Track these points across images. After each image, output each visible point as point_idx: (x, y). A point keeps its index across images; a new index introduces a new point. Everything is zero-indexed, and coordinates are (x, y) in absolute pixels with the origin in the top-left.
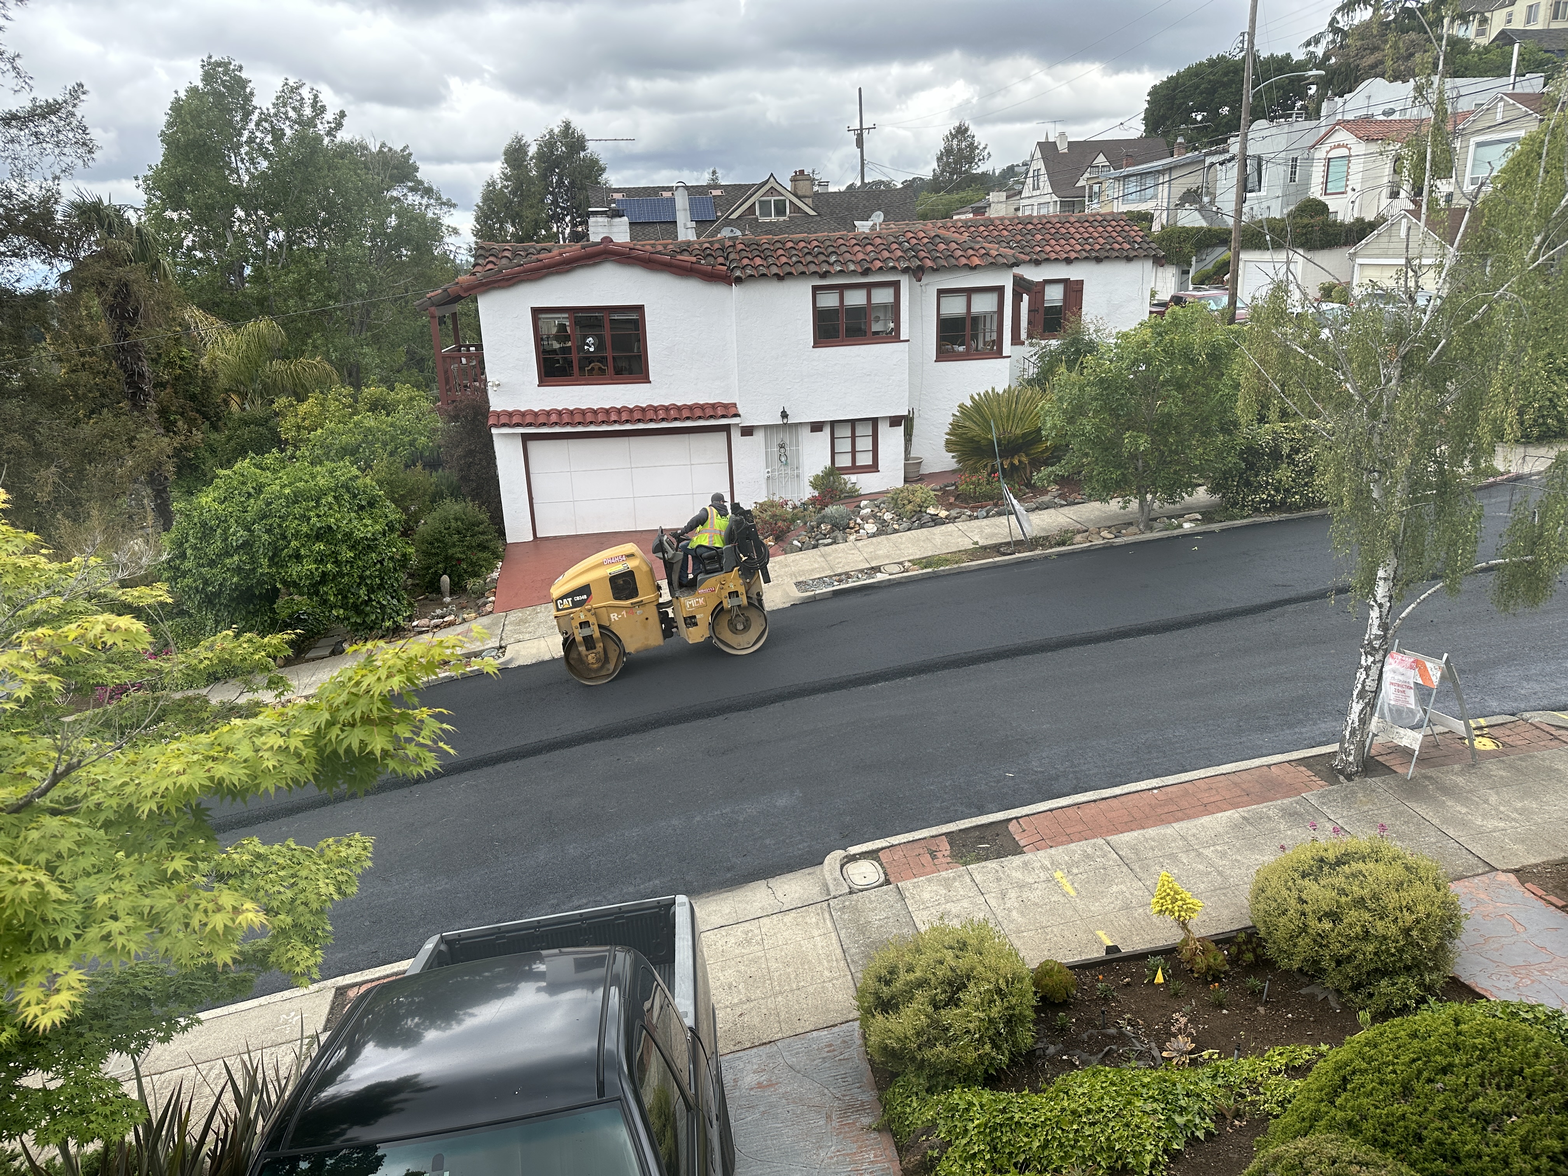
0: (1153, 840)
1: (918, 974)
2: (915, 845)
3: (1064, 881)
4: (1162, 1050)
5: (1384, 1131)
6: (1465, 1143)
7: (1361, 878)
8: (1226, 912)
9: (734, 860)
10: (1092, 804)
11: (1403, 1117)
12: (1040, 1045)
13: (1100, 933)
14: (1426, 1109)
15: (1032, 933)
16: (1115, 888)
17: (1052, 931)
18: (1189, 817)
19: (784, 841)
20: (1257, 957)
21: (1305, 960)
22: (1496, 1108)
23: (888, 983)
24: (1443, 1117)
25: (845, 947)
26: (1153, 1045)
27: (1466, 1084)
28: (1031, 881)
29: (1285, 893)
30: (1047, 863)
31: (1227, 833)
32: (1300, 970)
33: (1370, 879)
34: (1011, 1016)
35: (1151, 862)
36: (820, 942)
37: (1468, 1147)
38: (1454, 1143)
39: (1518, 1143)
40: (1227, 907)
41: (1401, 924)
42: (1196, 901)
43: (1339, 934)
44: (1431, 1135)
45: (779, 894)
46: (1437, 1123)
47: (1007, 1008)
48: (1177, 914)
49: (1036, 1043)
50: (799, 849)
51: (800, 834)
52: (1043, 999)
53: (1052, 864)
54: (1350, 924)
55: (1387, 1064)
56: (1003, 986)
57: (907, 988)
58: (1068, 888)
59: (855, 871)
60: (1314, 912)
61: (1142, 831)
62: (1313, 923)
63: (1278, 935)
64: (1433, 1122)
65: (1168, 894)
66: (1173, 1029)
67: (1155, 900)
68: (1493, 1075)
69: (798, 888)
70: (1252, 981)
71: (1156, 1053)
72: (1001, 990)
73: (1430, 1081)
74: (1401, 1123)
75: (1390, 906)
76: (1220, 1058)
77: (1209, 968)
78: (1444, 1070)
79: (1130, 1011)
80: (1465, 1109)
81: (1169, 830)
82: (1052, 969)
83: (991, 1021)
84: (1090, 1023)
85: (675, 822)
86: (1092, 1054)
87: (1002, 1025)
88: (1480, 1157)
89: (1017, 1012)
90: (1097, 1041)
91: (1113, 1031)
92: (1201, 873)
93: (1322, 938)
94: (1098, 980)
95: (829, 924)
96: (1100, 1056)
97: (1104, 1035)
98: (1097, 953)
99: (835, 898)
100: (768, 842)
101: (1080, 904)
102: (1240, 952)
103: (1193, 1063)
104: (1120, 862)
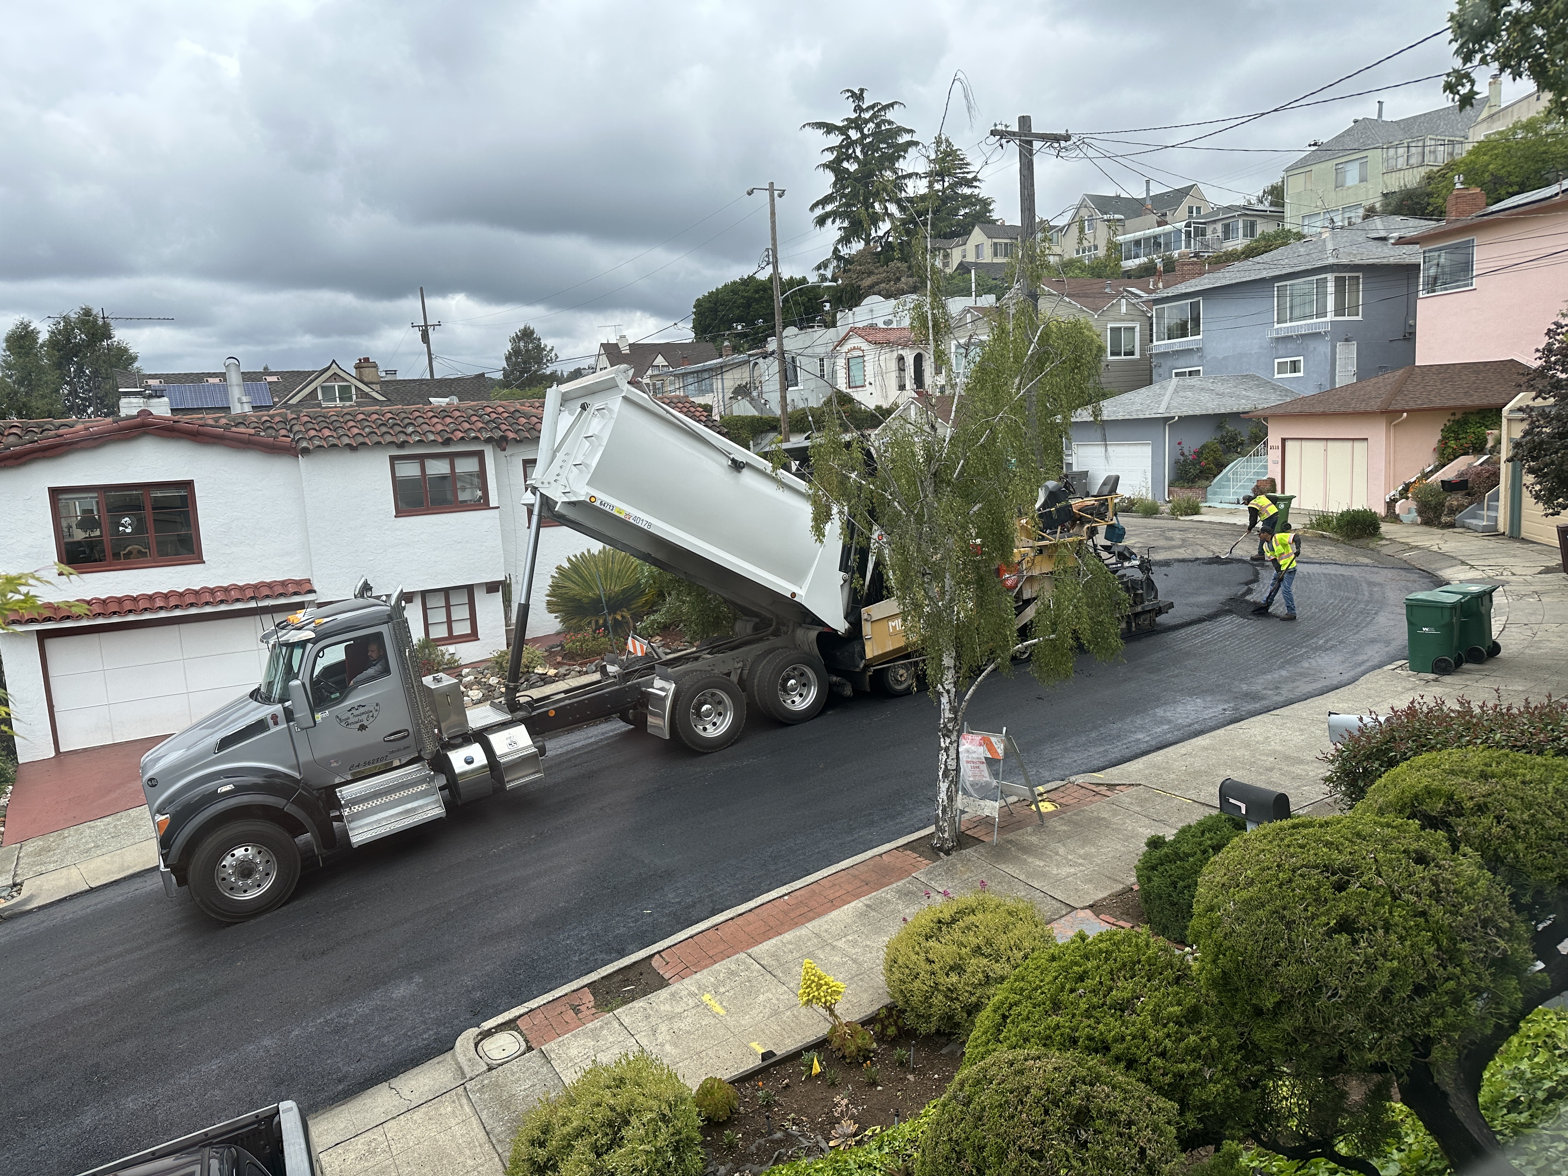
0: (790, 943)
1: (575, 1124)
2: (556, 1003)
3: (713, 1002)
4: (828, 1140)
5: (1045, 1045)
6: (1110, 1031)
7: (974, 929)
8: (865, 996)
9: (346, 1069)
10: (730, 922)
11: (1058, 1027)
12: (710, 1169)
13: (754, 1045)
14: (1074, 1016)
15: (686, 1062)
16: (761, 998)
17: (707, 1055)
18: (819, 915)
19: (405, 1035)
20: (899, 1029)
21: (941, 1019)
22: (1126, 995)
23: (542, 1145)
24: (1087, 1014)
25: (488, 1128)
26: (819, 1137)
27: (1101, 983)
28: (679, 1010)
29: (914, 957)
30: (694, 989)
31: (855, 922)
32: (938, 1031)
33: (982, 928)
34: (677, 1142)
35: (792, 965)
36: (458, 1130)
37: (1113, 1033)
38: (1101, 1034)
39: (1149, 1018)
40: (866, 990)
41: (1013, 962)
42: (839, 983)
43: (965, 984)
44: (1082, 1034)
45: (405, 1093)
46: (1086, 1022)
47: (672, 1135)
48: (823, 1000)
49: (705, 1167)
50: (423, 1039)
51: (424, 1022)
52: (708, 1119)
53: (699, 988)
54: (973, 972)
55: (1036, 989)
56: (667, 1111)
57: (564, 1143)
58: (718, 1009)
59: (493, 1046)
60: (941, 968)
61: (779, 937)
62: (942, 979)
63: (915, 1000)
64: (1081, 1022)
65: (813, 981)
66: (836, 1114)
67: (801, 991)
68: (1119, 970)
69: (427, 1081)
70: (900, 1052)
71: (823, 1144)
72: (664, 1115)
73: (1072, 991)
74: (1058, 1032)
75: (1002, 947)
76: (882, 1131)
77: (859, 1049)
78: (1081, 978)
79: (793, 1111)
80: (1103, 1005)
81: (803, 931)
82: (712, 1087)
83: (658, 1151)
84: (758, 1133)
85: (267, 1042)
86: (762, 1164)
87: (670, 1153)
88: (1123, 1039)
89: (683, 1136)
90: (766, 1150)
91: (779, 1135)
92: (838, 965)
93: (952, 991)
94: (757, 1090)
95: (467, 1109)
96: (771, 1163)
97: (772, 1141)
98: (753, 1063)
99: (472, 1079)
100: (386, 1039)
101: (731, 1022)
102: (884, 1028)
103: (859, 1143)
104: (763, 971)
